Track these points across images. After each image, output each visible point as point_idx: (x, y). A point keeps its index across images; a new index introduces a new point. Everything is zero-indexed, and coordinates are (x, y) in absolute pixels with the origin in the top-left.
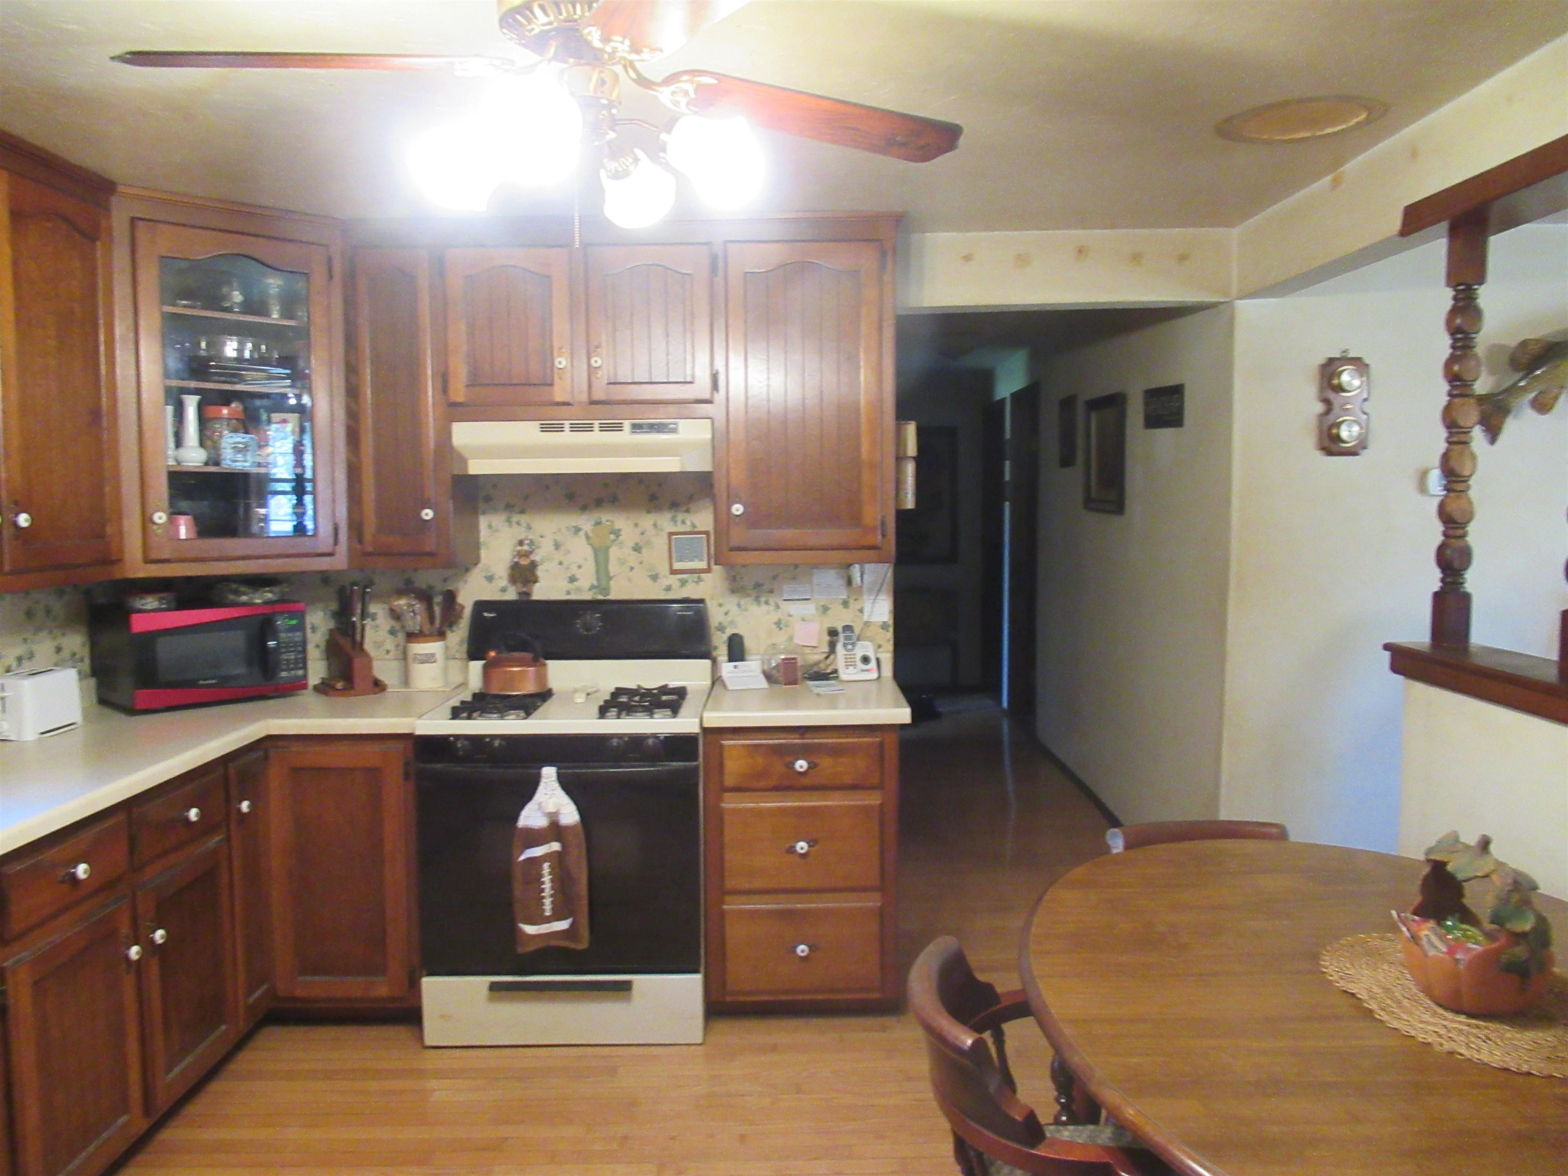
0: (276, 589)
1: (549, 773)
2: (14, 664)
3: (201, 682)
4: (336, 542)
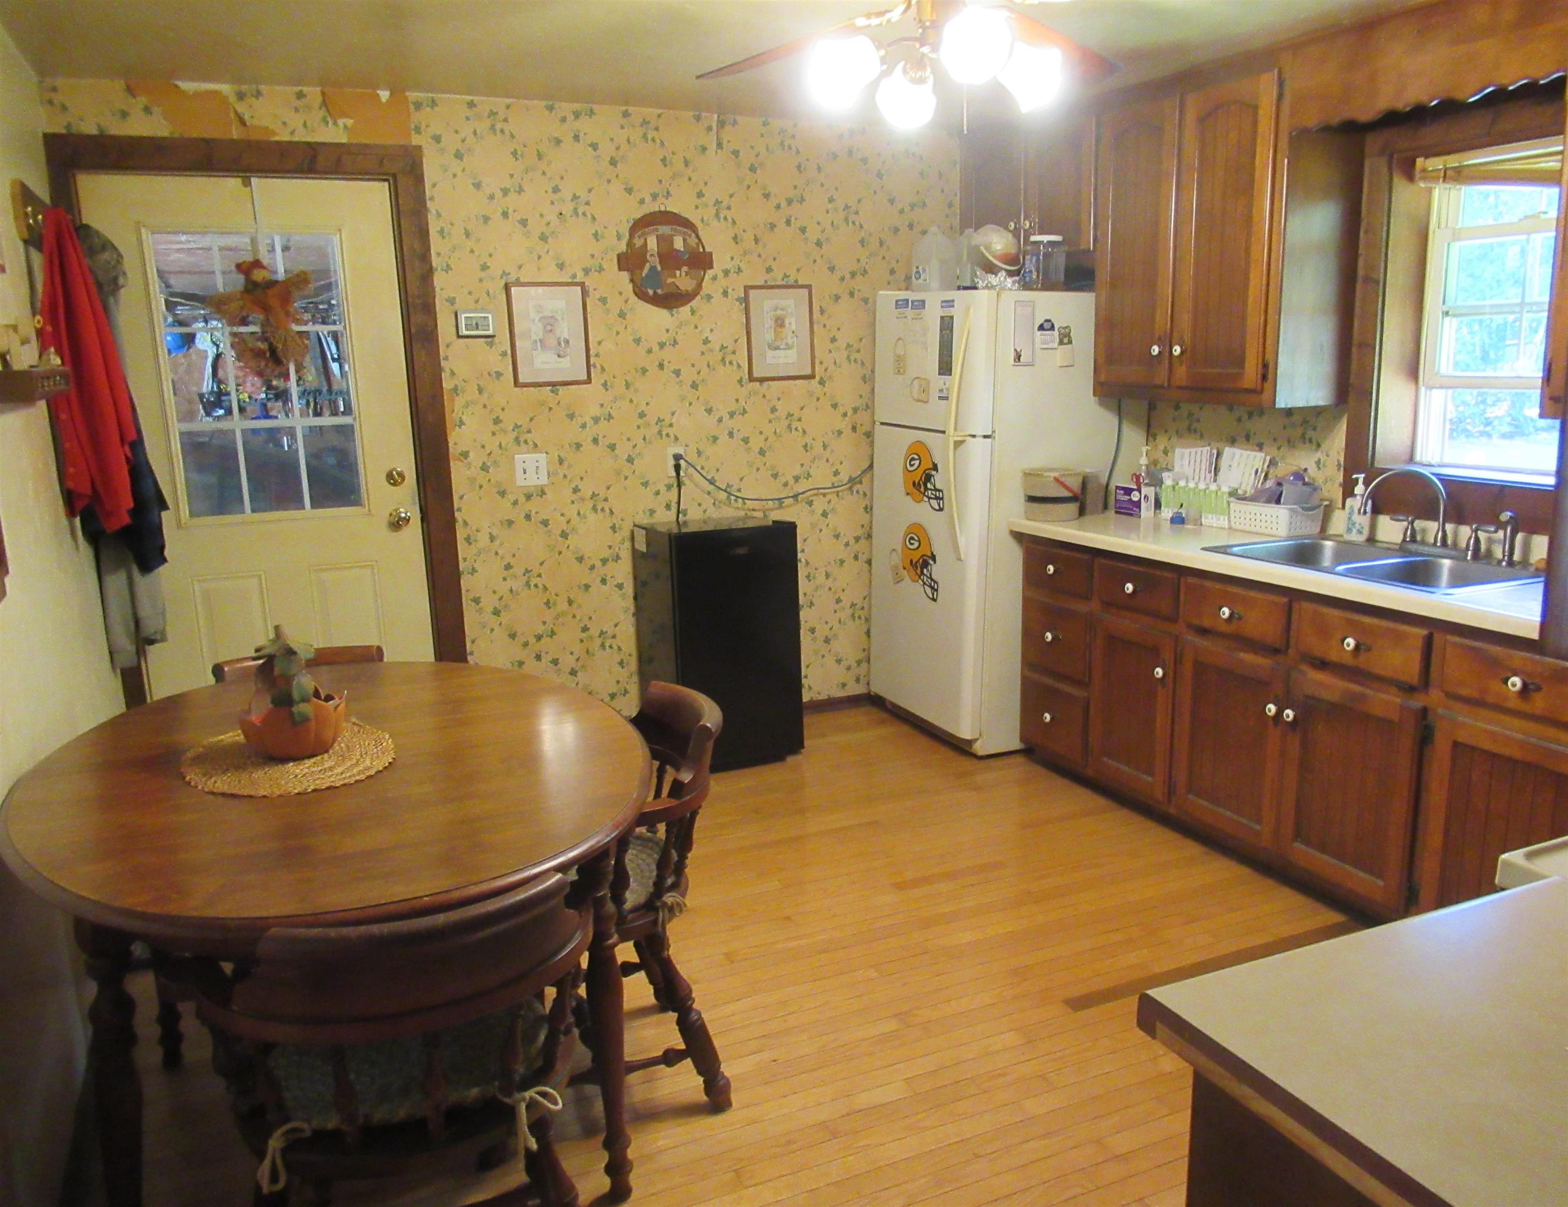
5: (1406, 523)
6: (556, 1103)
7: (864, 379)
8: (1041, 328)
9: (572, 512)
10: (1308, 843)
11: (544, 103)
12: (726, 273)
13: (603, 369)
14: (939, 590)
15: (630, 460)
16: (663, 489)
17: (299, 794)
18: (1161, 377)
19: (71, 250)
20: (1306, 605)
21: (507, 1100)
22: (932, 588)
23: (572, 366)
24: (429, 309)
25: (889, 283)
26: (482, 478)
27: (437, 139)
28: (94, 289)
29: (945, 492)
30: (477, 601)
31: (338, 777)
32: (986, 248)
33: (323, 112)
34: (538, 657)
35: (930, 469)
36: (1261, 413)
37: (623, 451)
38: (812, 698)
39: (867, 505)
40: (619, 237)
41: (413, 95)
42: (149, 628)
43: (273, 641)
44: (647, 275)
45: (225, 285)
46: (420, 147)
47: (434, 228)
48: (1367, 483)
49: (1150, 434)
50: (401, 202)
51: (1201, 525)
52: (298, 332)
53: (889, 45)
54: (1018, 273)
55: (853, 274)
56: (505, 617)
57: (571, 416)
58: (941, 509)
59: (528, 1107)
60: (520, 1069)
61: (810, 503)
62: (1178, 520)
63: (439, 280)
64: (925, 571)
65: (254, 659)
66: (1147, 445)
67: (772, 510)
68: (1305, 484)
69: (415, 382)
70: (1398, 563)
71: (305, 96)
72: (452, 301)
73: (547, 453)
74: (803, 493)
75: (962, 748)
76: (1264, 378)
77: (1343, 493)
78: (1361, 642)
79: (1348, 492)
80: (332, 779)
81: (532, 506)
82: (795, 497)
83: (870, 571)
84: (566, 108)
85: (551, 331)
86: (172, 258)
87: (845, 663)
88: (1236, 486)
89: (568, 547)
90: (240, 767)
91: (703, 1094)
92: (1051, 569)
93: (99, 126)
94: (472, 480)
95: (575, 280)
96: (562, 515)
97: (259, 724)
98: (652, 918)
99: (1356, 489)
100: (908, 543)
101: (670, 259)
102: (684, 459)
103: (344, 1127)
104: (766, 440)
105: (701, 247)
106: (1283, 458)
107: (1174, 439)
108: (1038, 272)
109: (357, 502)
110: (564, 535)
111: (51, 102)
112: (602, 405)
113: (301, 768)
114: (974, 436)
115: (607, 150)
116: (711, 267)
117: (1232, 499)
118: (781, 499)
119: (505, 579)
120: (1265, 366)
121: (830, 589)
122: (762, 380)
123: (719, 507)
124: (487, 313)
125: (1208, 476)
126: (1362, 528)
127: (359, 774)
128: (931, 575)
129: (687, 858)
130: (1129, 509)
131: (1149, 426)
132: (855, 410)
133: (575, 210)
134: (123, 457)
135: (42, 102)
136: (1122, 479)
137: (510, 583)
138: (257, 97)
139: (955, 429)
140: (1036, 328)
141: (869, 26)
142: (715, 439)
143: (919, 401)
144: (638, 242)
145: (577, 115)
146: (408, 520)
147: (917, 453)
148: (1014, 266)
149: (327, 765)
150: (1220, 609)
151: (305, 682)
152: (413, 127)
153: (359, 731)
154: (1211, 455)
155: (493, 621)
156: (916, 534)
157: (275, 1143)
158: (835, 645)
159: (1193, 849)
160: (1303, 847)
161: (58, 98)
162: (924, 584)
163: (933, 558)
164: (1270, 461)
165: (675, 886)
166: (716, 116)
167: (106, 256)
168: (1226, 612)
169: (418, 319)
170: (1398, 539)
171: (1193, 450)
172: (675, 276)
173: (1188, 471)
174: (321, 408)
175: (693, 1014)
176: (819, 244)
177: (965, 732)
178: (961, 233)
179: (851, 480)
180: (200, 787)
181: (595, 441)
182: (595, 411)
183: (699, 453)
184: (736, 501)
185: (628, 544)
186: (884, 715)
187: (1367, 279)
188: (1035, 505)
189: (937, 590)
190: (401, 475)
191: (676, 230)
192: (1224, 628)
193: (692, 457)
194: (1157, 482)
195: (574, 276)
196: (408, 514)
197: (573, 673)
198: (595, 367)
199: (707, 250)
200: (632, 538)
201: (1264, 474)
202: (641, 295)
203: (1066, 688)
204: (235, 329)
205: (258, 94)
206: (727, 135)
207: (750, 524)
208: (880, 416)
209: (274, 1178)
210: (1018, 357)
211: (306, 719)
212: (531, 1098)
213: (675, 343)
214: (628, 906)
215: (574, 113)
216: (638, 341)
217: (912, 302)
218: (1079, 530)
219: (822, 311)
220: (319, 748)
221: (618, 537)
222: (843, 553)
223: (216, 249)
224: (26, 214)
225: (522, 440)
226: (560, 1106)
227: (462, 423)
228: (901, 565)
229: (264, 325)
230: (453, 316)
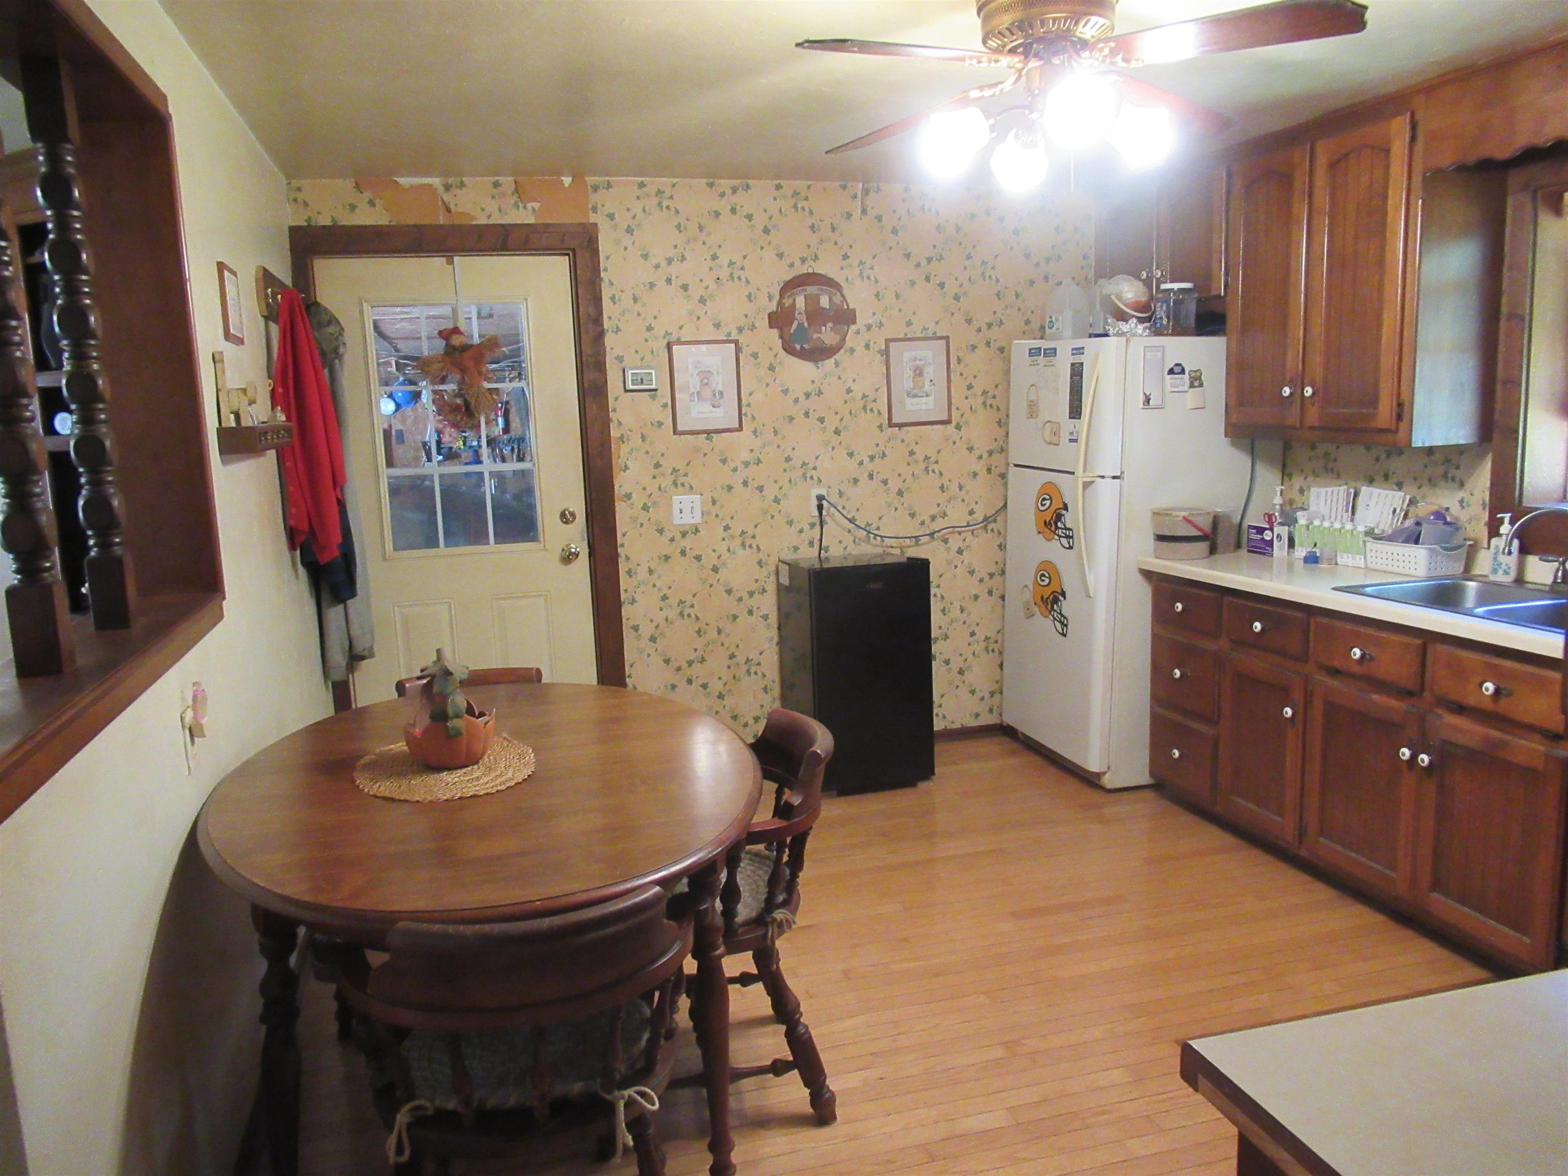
5: (1556, 564)
6: (653, 1104)
7: (999, 423)
8: (1171, 372)
9: (722, 548)
10: (1446, 894)
11: (704, 181)
12: (869, 327)
13: (753, 418)
14: (1069, 626)
15: (777, 501)
16: (806, 527)
17: (446, 800)
18: (1292, 418)
19: (301, 325)
20: (1440, 647)
21: (608, 1097)
22: (1062, 623)
23: (723, 417)
24: (600, 366)
25: (1024, 332)
26: (643, 517)
27: (611, 217)
28: (318, 359)
29: (1074, 530)
30: (636, 628)
31: (483, 787)
32: (1117, 297)
33: (515, 198)
34: (690, 681)
35: (1060, 509)
36: (1401, 453)
37: (770, 492)
38: (946, 726)
39: (1001, 543)
40: (770, 298)
41: (591, 180)
42: (359, 648)
43: (435, 663)
44: (795, 331)
45: (430, 349)
46: (596, 224)
47: (606, 293)
48: (1512, 522)
49: (1286, 473)
50: (578, 273)
51: (1336, 564)
52: (489, 389)
53: (998, 115)
54: (1148, 319)
55: (990, 325)
56: (660, 644)
57: (724, 461)
58: (1071, 548)
59: (626, 1106)
60: (621, 1068)
61: (946, 541)
62: (1312, 559)
63: (609, 341)
64: (1055, 606)
65: (419, 678)
66: (1282, 484)
67: (909, 547)
68: (1446, 523)
69: (586, 433)
70: (1548, 606)
71: (500, 185)
72: (620, 359)
73: (701, 495)
74: (939, 531)
75: (1091, 781)
76: (1399, 417)
77: (1489, 533)
78: (1502, 686)
79: (1494, 531)
80: (477, 788)
81: (686, 543)
82: (931, 535)
83: (1003, 606)
84: (725, 184)
85: (707, 384)
86: (398, 326)
87: (979, 694)
88: (1372, 525)
89: (718, 580)
90: (401, 774)
91: (809, 1106)
92: (1179, 607)
93: (333, 218)
94: (634, 519)
95: (730, 338)
96: (714, 551)
97: (419, 736)
98: (761, 933)
99: (1501, 528)
100: (1039, 579)
101: (816, 316)
102: (827, 500)
103: (460, 1109)
104: (904, 481)
105: (845, 304)
106: (1424, 497)
107: (1310, 479)
108: (1168, 318)
109: (535, 539)
110: (715, 569)
111: (295, 200)
112: (752, 451)
113: (453, 776)
114: (1103, 477)
115: (760, 221)
116: (854, 322)
117: (1367, 539)
118: (917, 537)
119: (661, 609)
120: (1400, 405)
121: (964, 623)
122: (900, 426)
123: (859, 544)
124: (652, 369)
125: (1345, 515)
126: (1509, 568)
127: (500, 785)
128: (1060, 611)
129: (798, 877)
130: (1263, 548)
131: (1284, 466)
132: (990, 453)
133: (731, 275)
134: (335, 500)
135: (288, 200)
136: (1254, 519)
137: (663, 614)
138: (461, 188)
139: (1084, 471)
140: (1166, 372)
141: (983, 97)
142: (856, 481)
143: (1050, 443)
144: (787, 302)
145: (734, 190)
146: (577, 555)
147: (1048, 493)
148: (1145, 313)
149: (475, 775)
150: (1351, 650)
151: (459, 700)
152: (590, 206)
153: (508, 746)
154: (1348, 494)
155: (650, 648)
156: (1047, 571)
157: (402, 1118)
158: (969, 677)
159: (1323, 892)
160: (1443, 898)
161: (301, 197)
162: (1055, 619)
163: (1063, 594)
164: (1410, 500)
165: (785, 904)
166: (861, 185)
167: (330, 329)
168: (1357, 653)
169: (590, 375)
170: (1549, 580)
171: (1330, 490)
172: (820, 332)
173: (1324, 510)
174: (524, 455)
175: (800, 1028)
176: (957, 298)
177: (1093, 765)
178: (1096, 282)
179: (986, 519)
180: (366, 790)
181: (745, 483)
182: (745, 455)
183: (841, 494)
184: (875, 538)
185: (773, 578)
186: (1015, 746)
187: (1512, 316)
188: (1165, 544)
189: (1066, 626)
190: (573, 515)
191: (822, 290)
192: (1356, 669)
193: (834, 498)
194: (1289, 521)
195: (729, 334)
196: (578, 550)
197: (721, 696)
198: (746, 415)
199: (851, 306)
200: (777, 573)
201: (1403, 513)
202: (789, 349)
203: (1196, 725)
204: (436, 387)
205: (462, 185)
206: (870, 200)
207: (889, 560)
208: (1014, 458)
209: (400, 1150)
210: (1147, 400)
211: (459, 733)
212: (630, 1096)
213: (820, 393)
214: (740, 919)
215: (731, 188)
216: (785, 392)
217: (1045, 350)
218: (1209, 568)
219: (959, 361)
220: (470, 760)
221: (764, 571)
222: (974, 588)
223: (423, 319)
224: (267, 295)
225: (679, 483)
226: (657, 1106)
227: (626, 468)
228: (1032, 602)
229: (461, 383)
230: (622, 372)
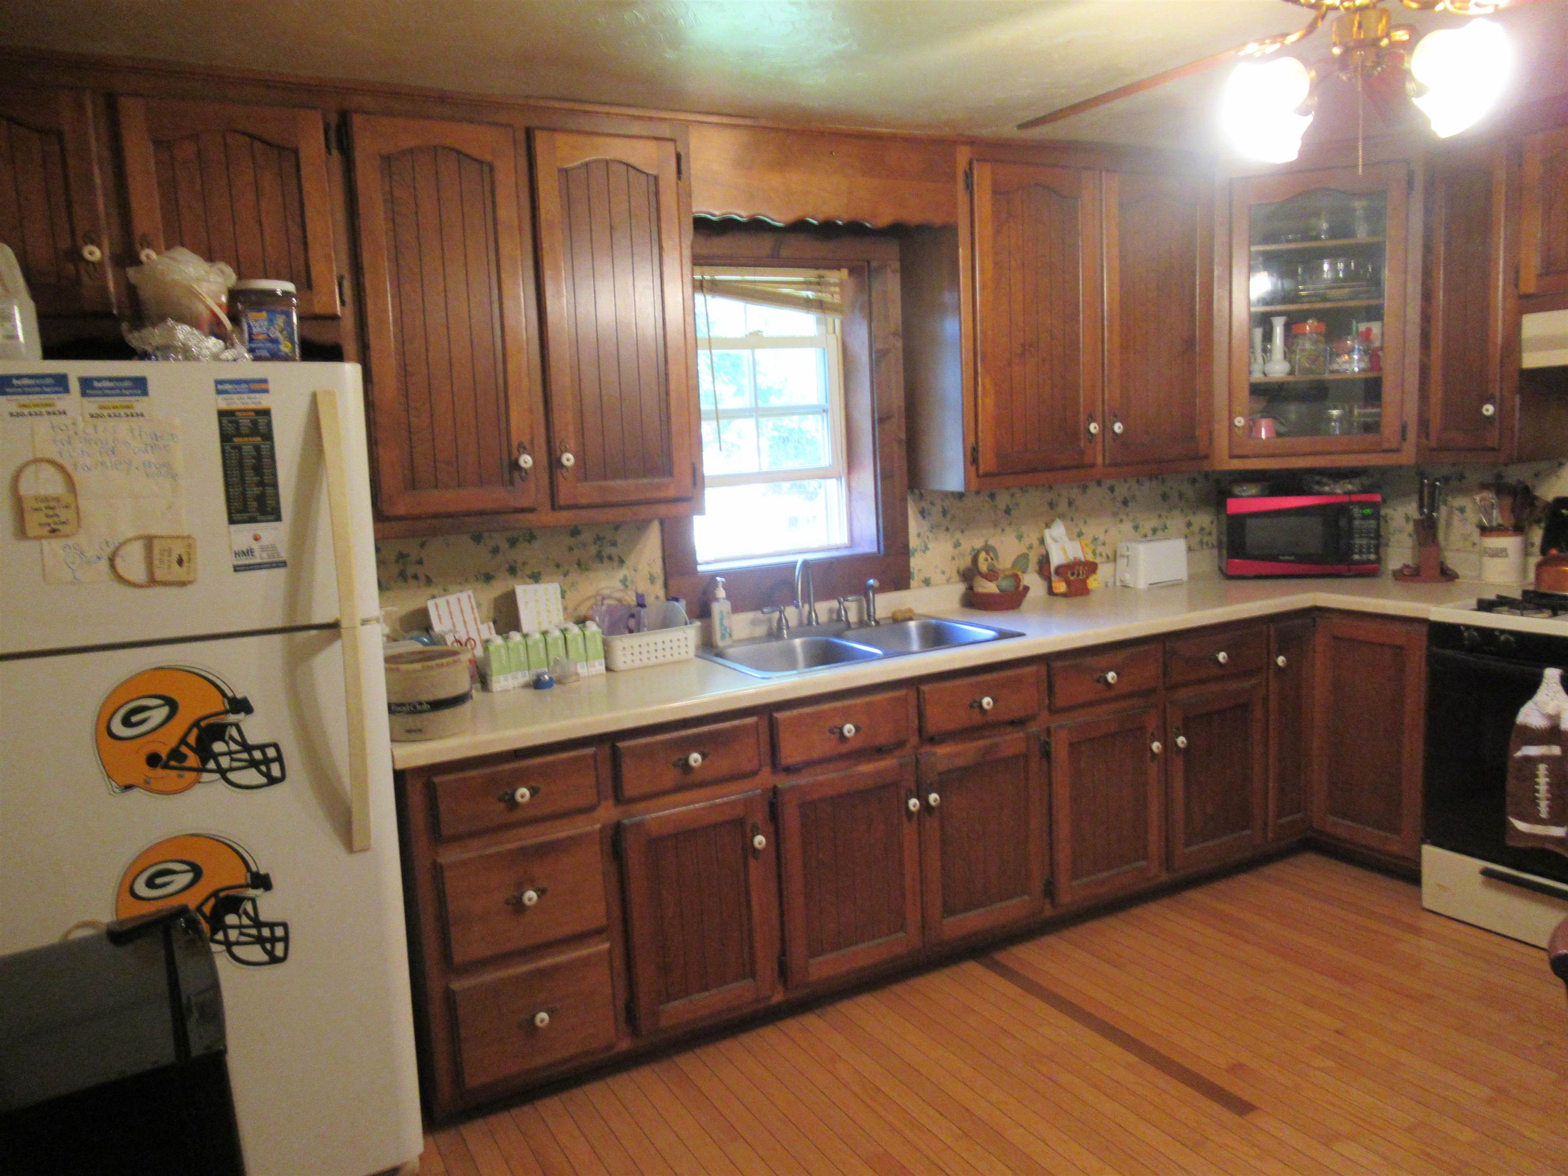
0: (1357, 481)
1: (1552, 675)
2: (1150, 533)
3: (1281, 558)
4: (1404, 438)
5: (777, 614)
14: (293, 935)
22: (264, 941)
35: (216, 715)
58: (275, 781)
64: (229, 918)
76: (694, 484)
92: (525, 793)
128: (253, 918)
147: (156, 693)
162: (231, 944)
163: (260, 882)
189: (281, 939)
217: (86, 380)
